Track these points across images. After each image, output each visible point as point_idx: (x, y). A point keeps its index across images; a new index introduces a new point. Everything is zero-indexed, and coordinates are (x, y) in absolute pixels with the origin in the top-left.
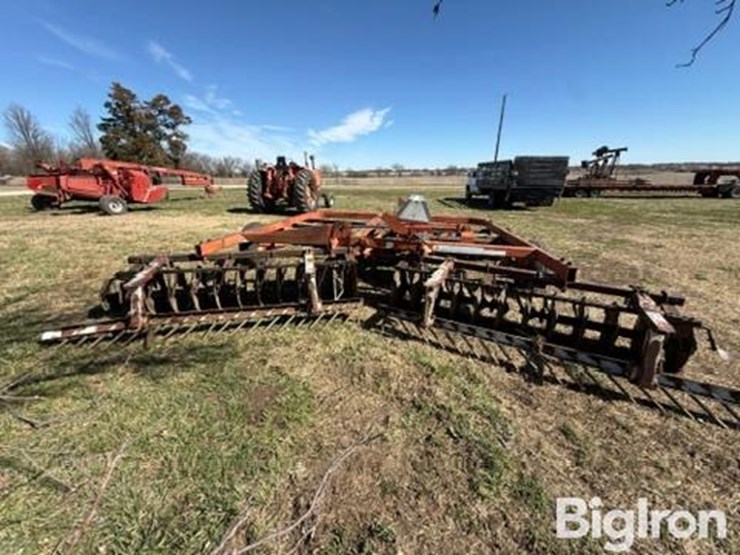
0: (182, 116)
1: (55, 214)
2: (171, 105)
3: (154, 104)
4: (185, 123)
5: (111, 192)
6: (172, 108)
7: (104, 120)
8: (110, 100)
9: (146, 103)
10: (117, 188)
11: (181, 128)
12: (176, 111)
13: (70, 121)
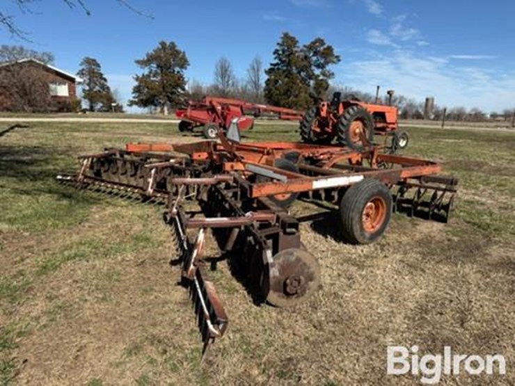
0: (333, 55)
1: (185, 136)
2: (325, 46)
3: (310, 48)
4: (334, 62)
5: (214, 121)
6: (325, 49)
7: (271, 64)
8: (278, 48)
9: (305, 46)
10: (219, 118)
11: (330, 67)
12: (329, 52)
13: (249, 68)
